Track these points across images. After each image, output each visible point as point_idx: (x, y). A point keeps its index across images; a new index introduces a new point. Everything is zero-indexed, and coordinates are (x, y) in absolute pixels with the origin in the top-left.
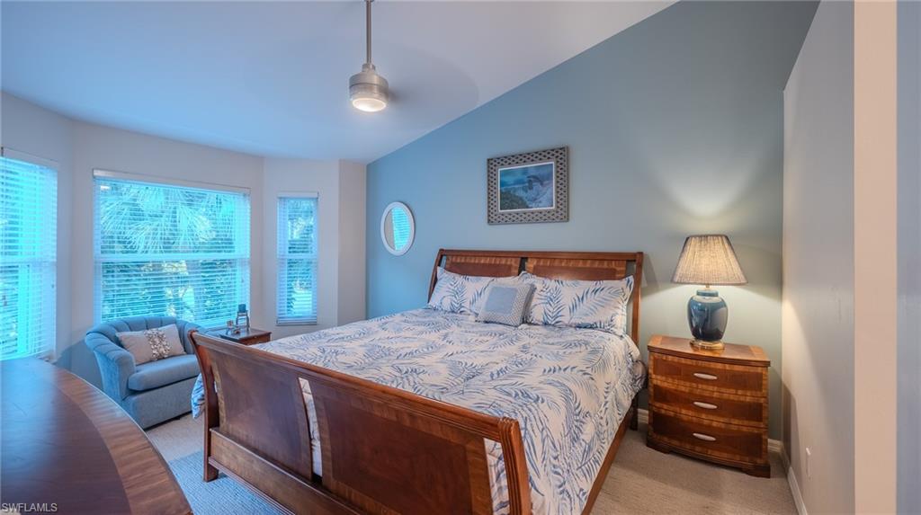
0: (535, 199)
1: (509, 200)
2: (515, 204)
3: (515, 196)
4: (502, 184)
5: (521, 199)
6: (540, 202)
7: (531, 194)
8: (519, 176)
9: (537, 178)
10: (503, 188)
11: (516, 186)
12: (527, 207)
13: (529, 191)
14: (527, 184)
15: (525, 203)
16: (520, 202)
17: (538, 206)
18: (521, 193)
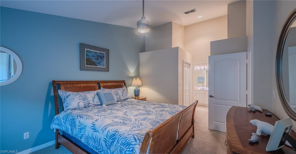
0: (99, 63)
1: (90, 62)
2: (92, 64)
3: (92, 61)
4: (87, 55)
5: (94, 62)
6: (101, 65)
7: (98, 61)
8: (94, 54)
9: (100, 57)
10: (87, 57)
11: (93, 58)
12: (97, 66)
13: (97, 60)
14: (96, 58)
15: (96, 64)
16: (94, 63)
17: (100, 66)
18: (94, 60)
